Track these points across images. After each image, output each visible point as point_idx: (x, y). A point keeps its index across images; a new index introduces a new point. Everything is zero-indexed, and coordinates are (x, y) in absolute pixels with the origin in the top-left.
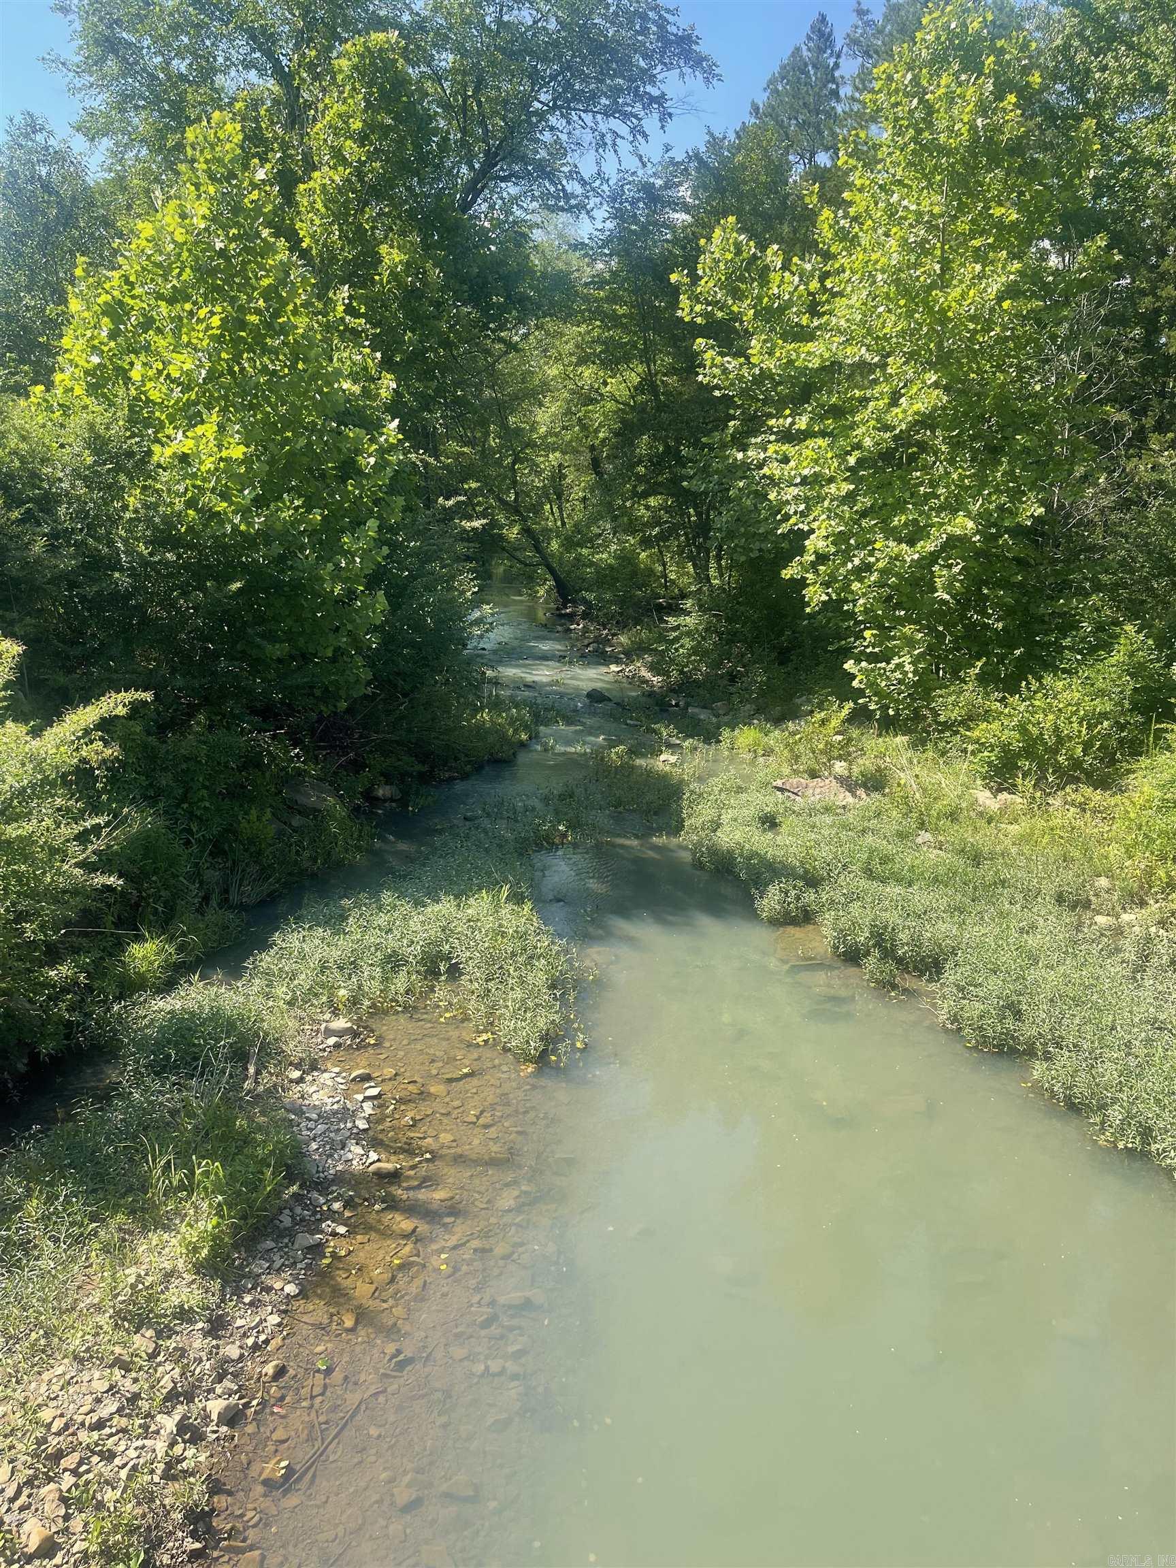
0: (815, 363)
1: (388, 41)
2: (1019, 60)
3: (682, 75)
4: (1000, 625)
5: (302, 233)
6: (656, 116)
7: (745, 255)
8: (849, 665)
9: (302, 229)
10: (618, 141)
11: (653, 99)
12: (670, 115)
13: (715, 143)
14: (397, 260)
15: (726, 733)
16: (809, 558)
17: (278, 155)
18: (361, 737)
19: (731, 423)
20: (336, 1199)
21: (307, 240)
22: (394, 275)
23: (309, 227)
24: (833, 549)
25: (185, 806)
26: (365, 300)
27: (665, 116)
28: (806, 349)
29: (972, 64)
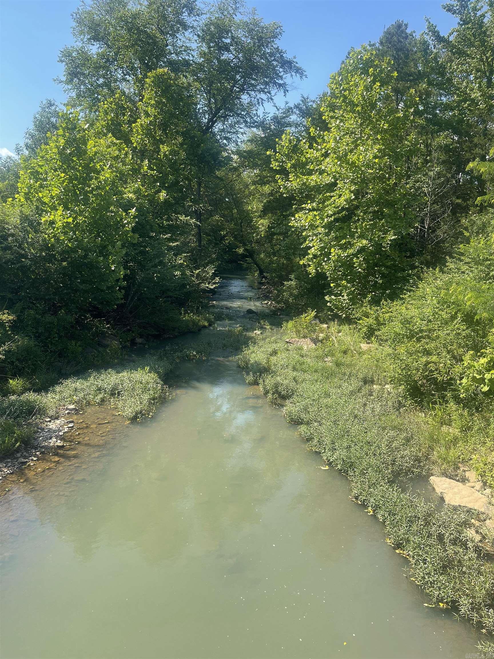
0: (313, 183)
1: (164, 72)
2: (387, 68)
3: (292, 75)
4: (381, 281)
5: (133, 141)
6: (282, 91)
7: (292, 144)
8: (327, 298)
9: (133, 140)
10: (263, 101)
11: (280, 85)
12: (287, 91)
13: (304, 100)
14: (166, 150)
15: (285, 324)
16: (311, 256)
17: (129, 113)
18: (133, 321)
19: (294, 207)
20: (38, 451)
21: (135, 144)
22: (165, 155)
23: (136, 139)
24: (319, 253)
25: (49, 339)
26: (155, 164)
27: (286, 91)
28: (311, 178)
29: (365, 72)
